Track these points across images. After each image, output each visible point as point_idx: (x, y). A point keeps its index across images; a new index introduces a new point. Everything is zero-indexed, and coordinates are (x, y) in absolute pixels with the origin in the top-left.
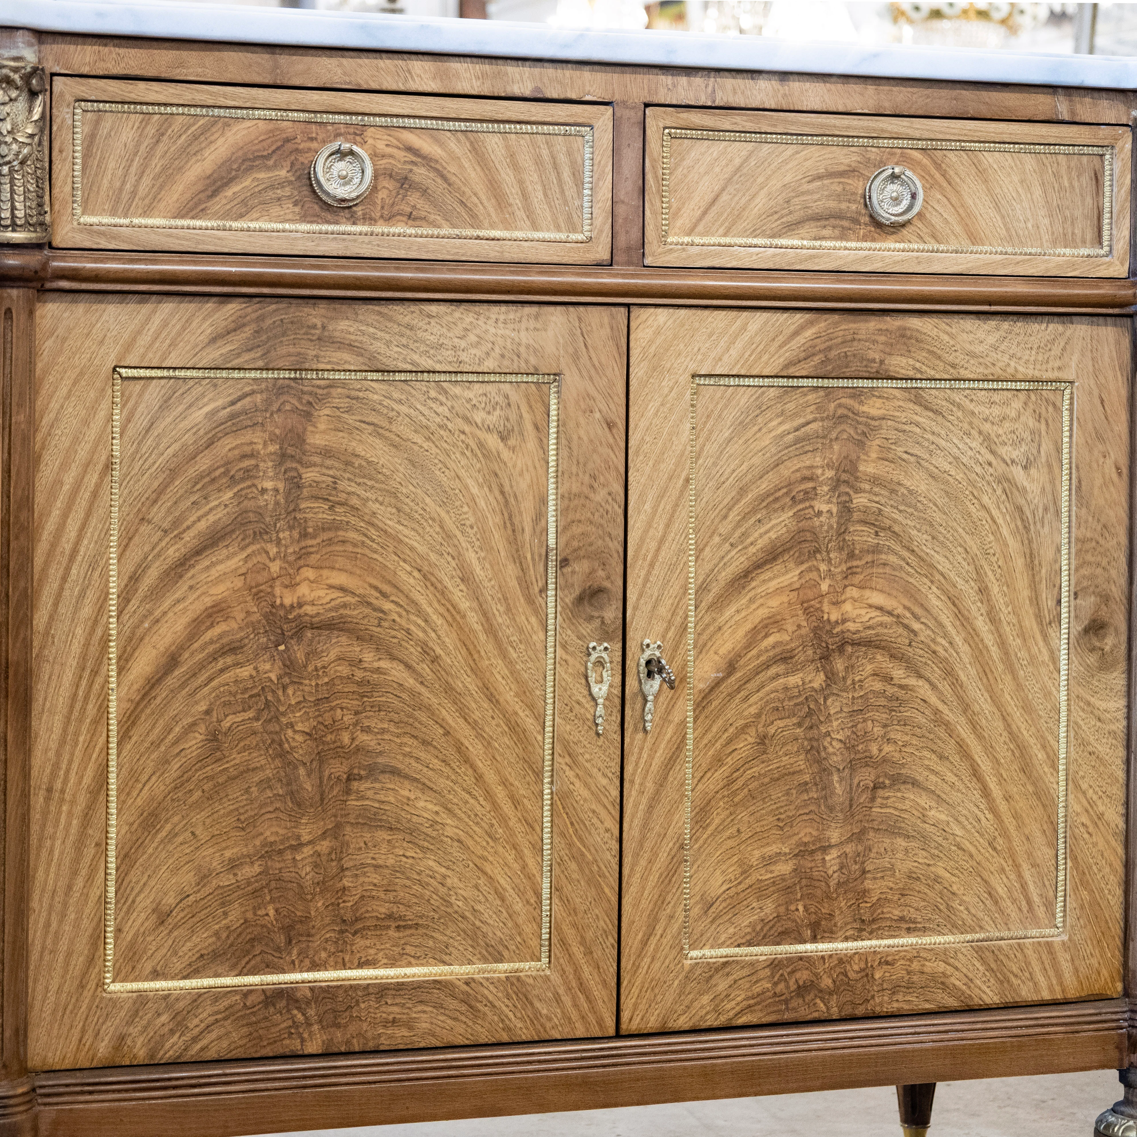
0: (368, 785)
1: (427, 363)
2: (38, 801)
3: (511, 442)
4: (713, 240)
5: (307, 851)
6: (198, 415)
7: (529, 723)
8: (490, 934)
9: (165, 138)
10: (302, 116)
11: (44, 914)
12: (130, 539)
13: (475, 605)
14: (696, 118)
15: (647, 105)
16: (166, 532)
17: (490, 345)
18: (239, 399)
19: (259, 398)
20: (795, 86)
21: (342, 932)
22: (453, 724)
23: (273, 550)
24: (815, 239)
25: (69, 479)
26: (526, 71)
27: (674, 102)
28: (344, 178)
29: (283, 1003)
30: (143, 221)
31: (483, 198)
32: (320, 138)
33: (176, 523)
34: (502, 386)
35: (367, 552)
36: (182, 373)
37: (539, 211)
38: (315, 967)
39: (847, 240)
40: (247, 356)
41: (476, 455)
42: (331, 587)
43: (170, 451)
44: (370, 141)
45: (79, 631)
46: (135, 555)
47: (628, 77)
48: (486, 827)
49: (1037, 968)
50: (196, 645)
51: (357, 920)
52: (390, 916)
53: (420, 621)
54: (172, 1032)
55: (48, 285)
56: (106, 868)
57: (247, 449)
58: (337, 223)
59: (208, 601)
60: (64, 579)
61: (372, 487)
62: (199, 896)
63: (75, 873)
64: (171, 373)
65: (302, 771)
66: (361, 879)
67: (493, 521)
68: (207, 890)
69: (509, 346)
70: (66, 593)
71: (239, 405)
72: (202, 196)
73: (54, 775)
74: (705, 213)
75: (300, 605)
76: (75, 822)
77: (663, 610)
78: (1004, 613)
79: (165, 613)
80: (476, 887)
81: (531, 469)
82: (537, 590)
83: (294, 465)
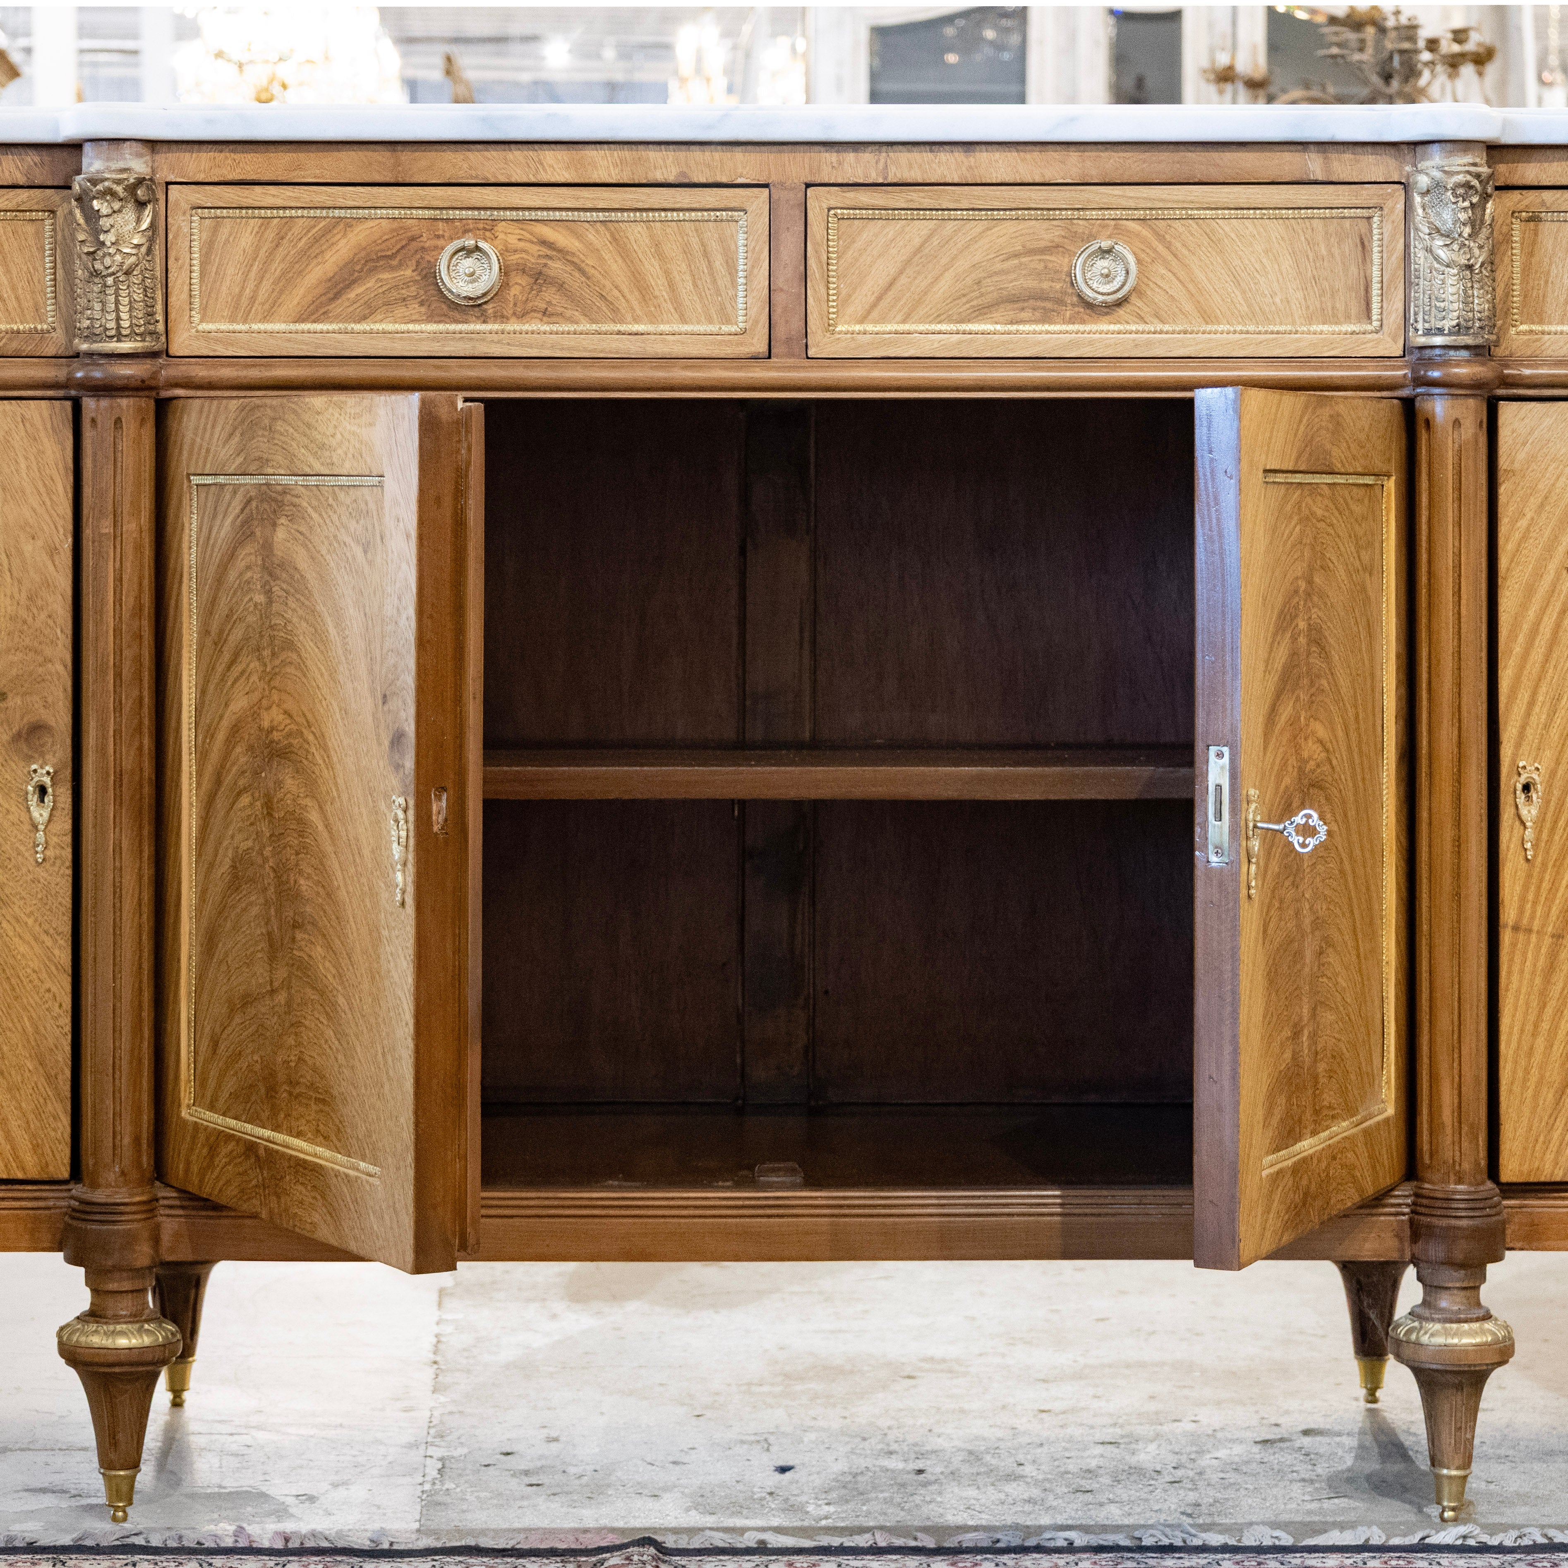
4: (889, 327)
9: (285, 241)
10: (427, 213)
14: (864, 197)
15: (808, 186)
20: (983, 156)
24: (1012, 323)
26: (670, 155)
27: (840, 181)
28: (472, 274)
30: (262, 327)
31: (626, 291)
32: (447, 235)
37: (688, 303)
39: (1051, 322)
44: (501, 236)
47: (787, 157)
58: (466, 322)
72: (324, 298)
74: (879, 299)
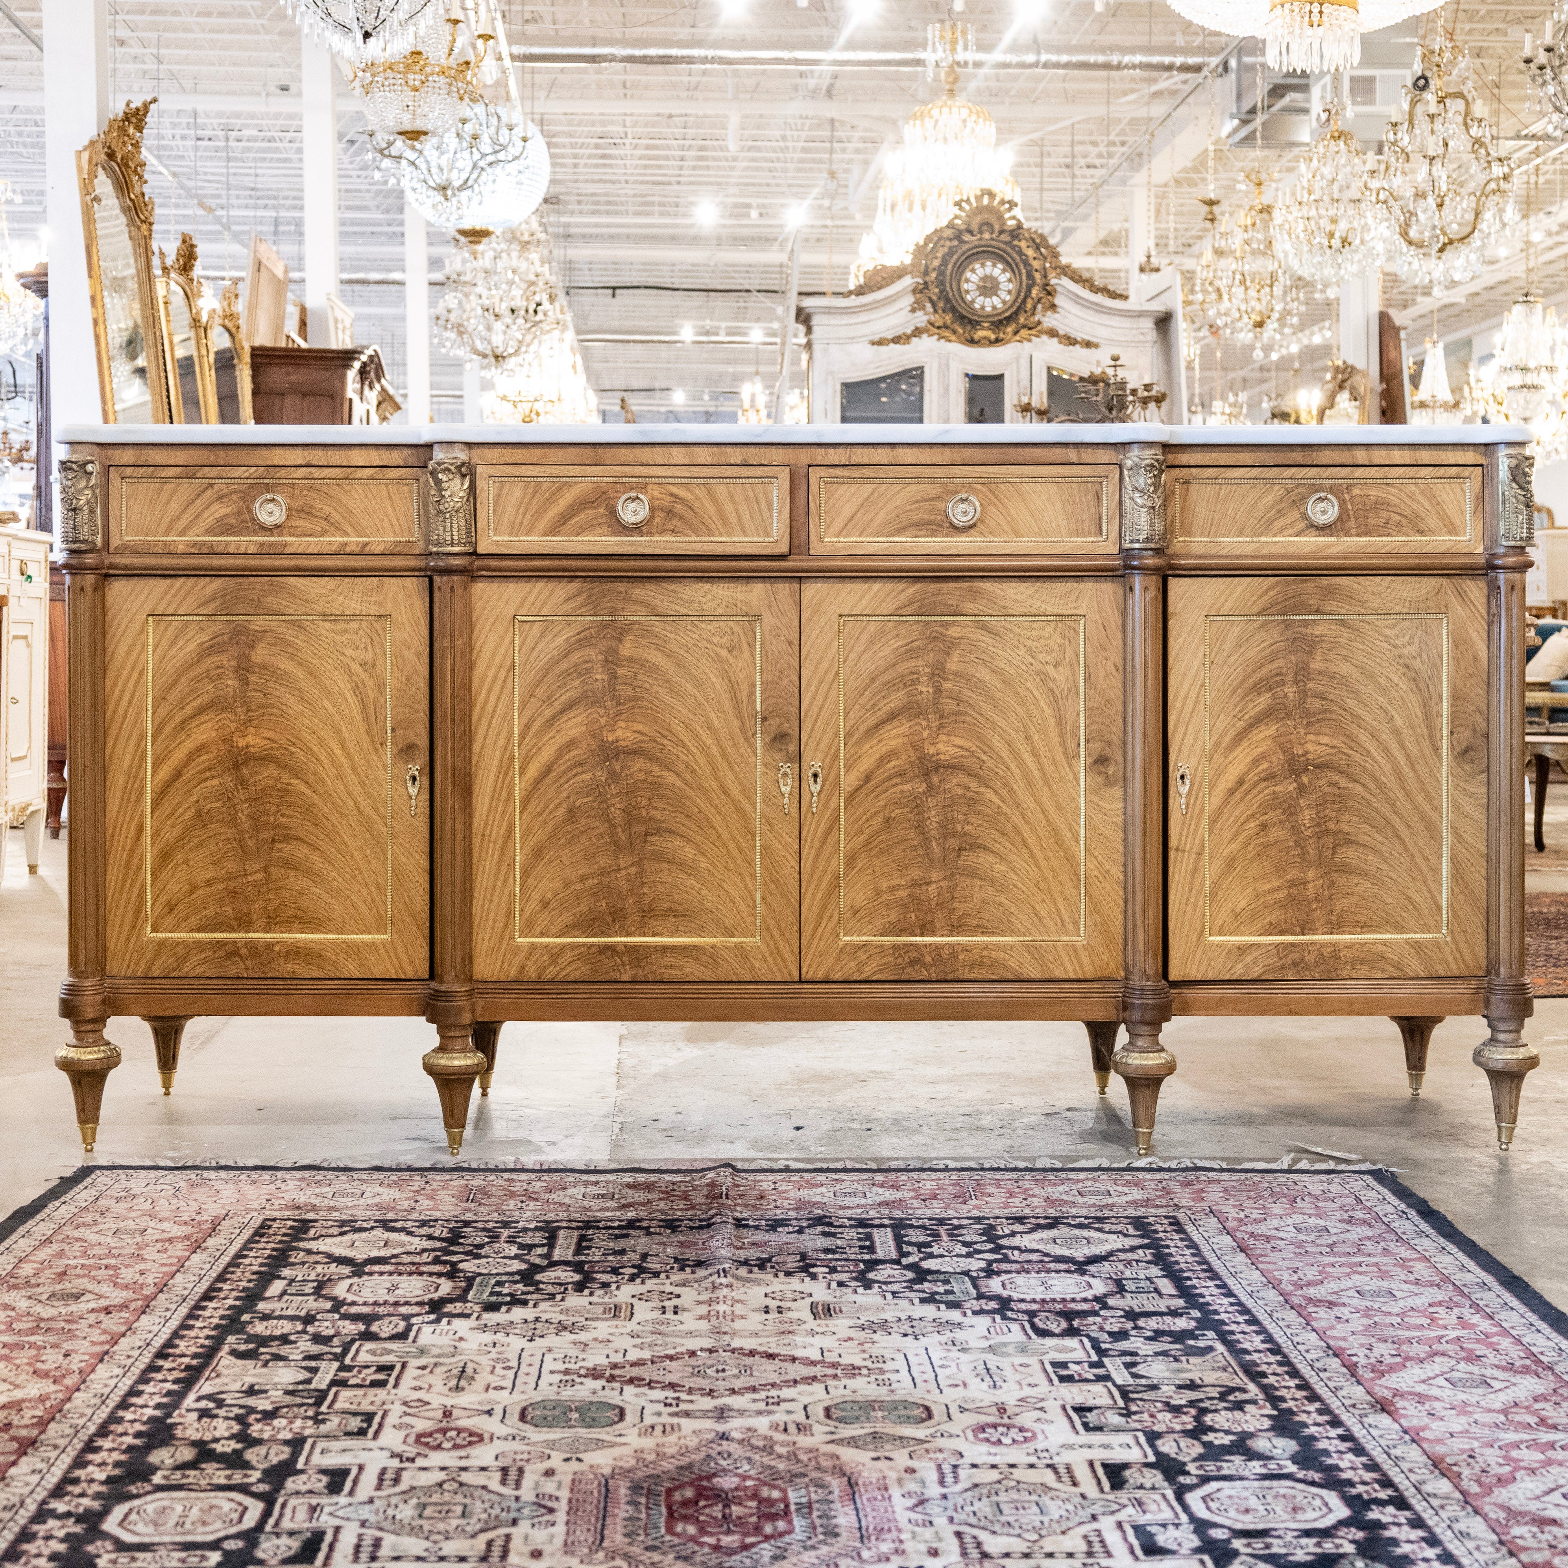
0: (656, 838)
1: (684, 611)
2: (476, 841)
3: (735, 653)
4: (852, 539)
5: (623, 873)
6: (560, 640)
7: (747, 807)
8: (727, 922)
9: (538, 494)
10: (611, 480)
11: (481, 900)
12: (525, 705)
13: (715, 742)
14: (839, 472)
15: (809, 466)
16: (544, 702)
17: (720, 601)
18: (582, 632)
19: (593, 631)
20: (900, 451)
21: (643, 917)
22: (704, 806)
23: (602, 712)
24: (915, 537)
25: (491, 674)
26: (738, 450)
27: (826, 463)
28: (635, 512)
29: (610, 953)
30: (526, 539)
31: (715, 520)
32: (621, 491)
33: (549, 698)
34: (728, 622)
35: (653, 712)
36: (551, 618)
37: (748, 526)
38: (628, 935)
39: (935, 537)
40: (585, 609)
41: (714, 661)
42: (634, 731)
43: (546, 659)
44: (650, 492)
45: (498, 753)
46: (527, 714)
47: (798, 451)
48: (724, 863)
49: (1065, 958)
50: (561, 762)
51: (651, 911)
52: (670, 910)
53: (684, 751)
54: (550, 965)
55: (476, 574)
56: (515, 877)
57: (587, 658)
58: (632, 536)
59: (567, 738)
60: (489, 726)
61: (656, 678)
62: (564, 894)
63: (497, 879)
64: (545, 618)
65: (619, 830)
66: (653, 889)
67: (725, 697)
68: (569, 891)
69: (731, 601)
70: (490, 733)
71: (582, 634)
72: (557, 524)
73: (485, 827)
74: (847, 524)
75: (617, 741)
76: (497, 852)
77: (823, 746)
78: (1043, 751)
79: (544, 745)
80: (719, 896)
81: (746, 668)
82: (750, 734)
83: (612, 666)
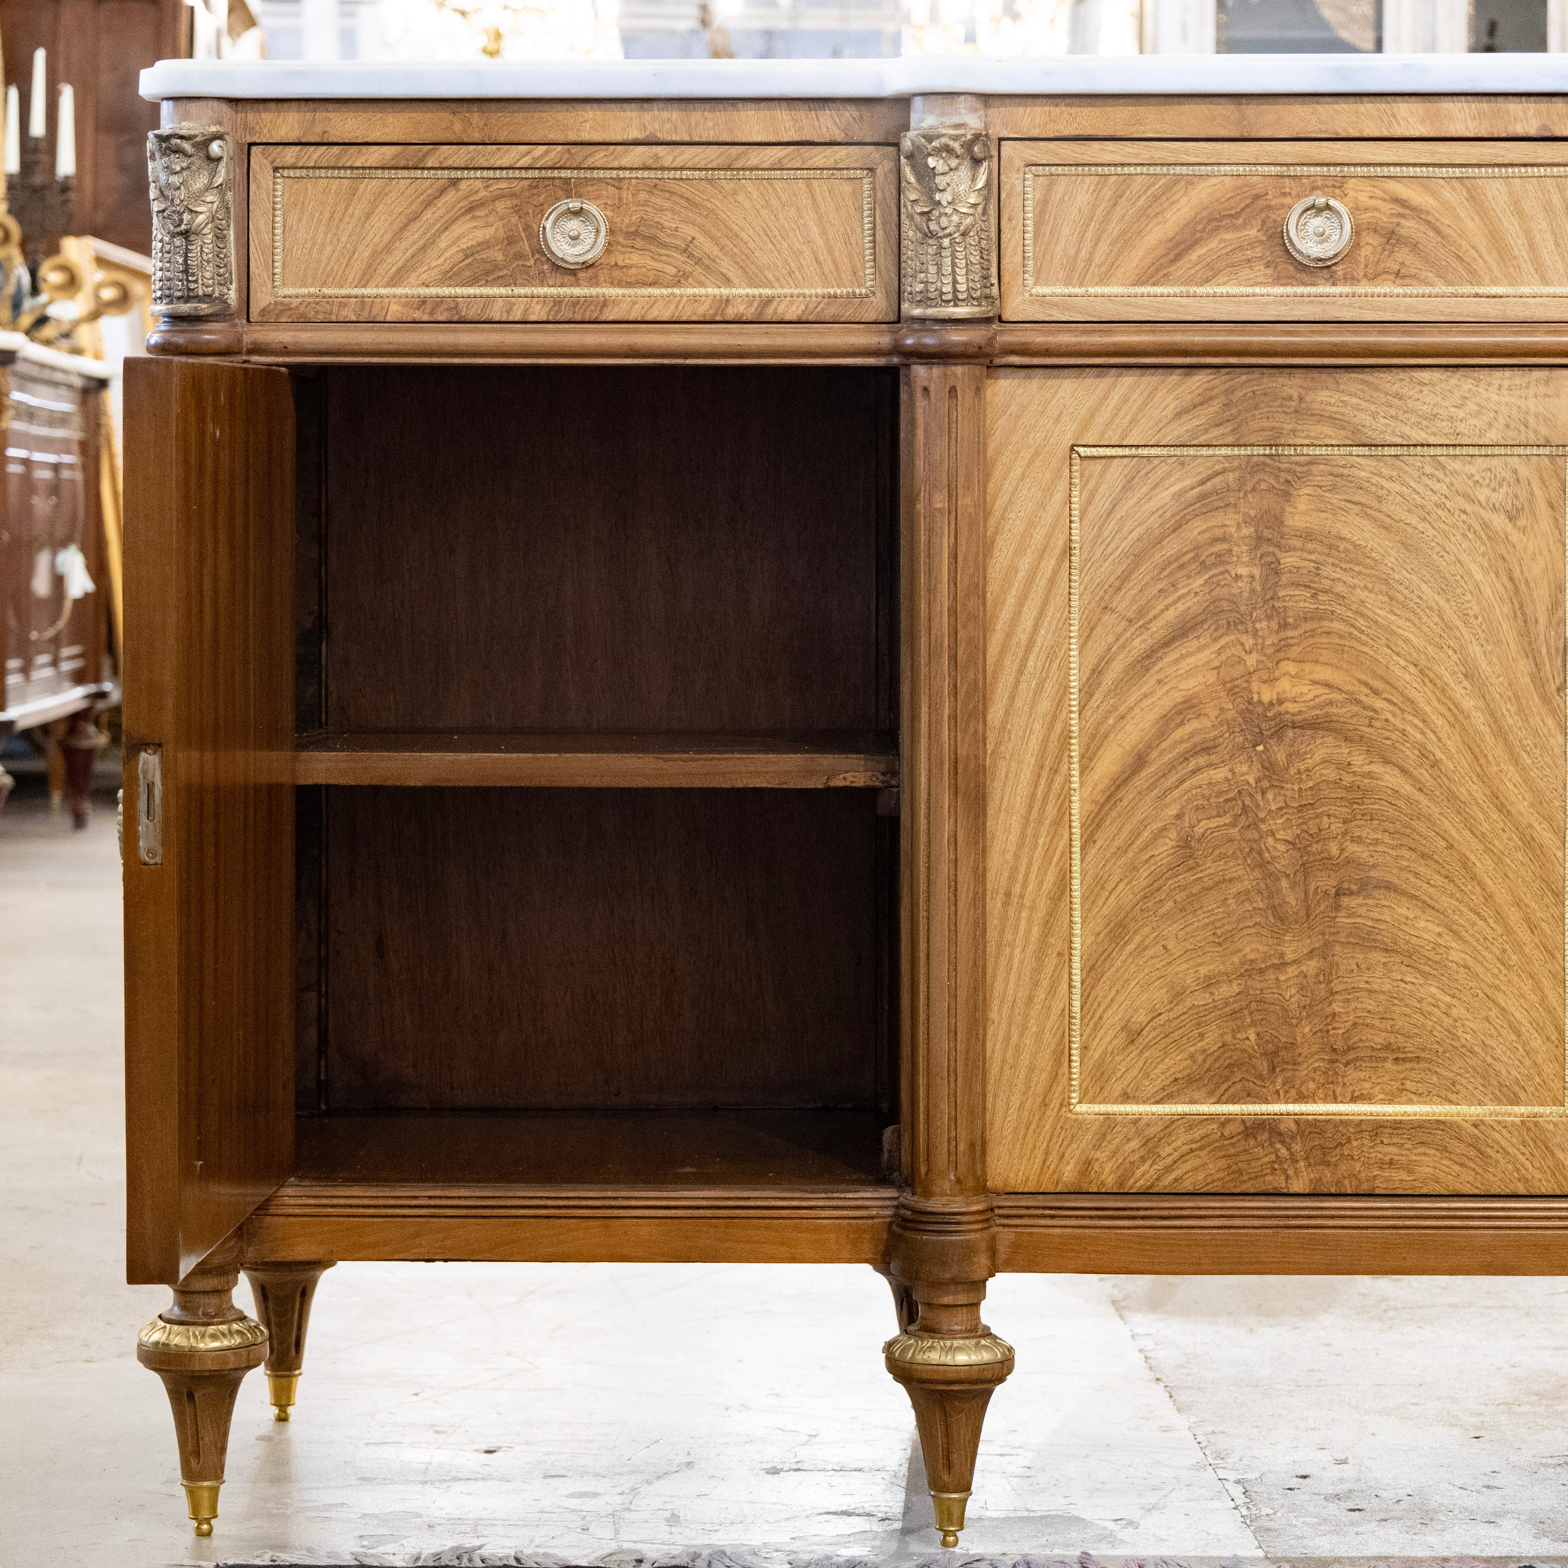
0: (1360, 900)
1: (1420, 436)
2: (995, 906)
3: (1521, 522)
5: (1292, 971)
6: (1164, 496)
8: (1504, 1072)
9: (1123, 199)
10: (1273, 170)
11: (1004, 1026)
12: (1092, 629)
13: (1481, 704)
16: (1130, 621)
17: (1492, 414)
18: (1209, 478)
19: (1231, 477)
21: (1333, 1061)
22: (1457, 836)
23: (1249, 642)
25: (1024, 565)
26: (1531, 106)
28: (1322, 235)
29: (1266, 1135)
30: (1099, 290)
31: (1483, 251)
32: (1294, 193)
33: (1141, 613)
34: (1509, 459)
35: (1354, 644)
36: (1145, 451)
37: (1549, 263)
38: (1301, 1098)
40: (1215, 432)
41: (1480, 537)
42: (1314, 682)
43: (1135, 535)
44: (1351, 194)
45: (1037, 726)
46: (1097, 647)
48: (1498, 953)
50: (1164, 745)
51: (1349, 1049)
52: (1387, 1047)
53: (1416, 721)
54: (1143, 1159)
55: (998, 361)
56: (1071, 980)
57: (1219, 533)
58: (1314, 284)
59: (1178, 696)
60: (1021, 671)
61: (1360, 573)
62: (1172, 1015)
63: (1036, 984)
64: (1133, 451)
65: (1284, 883)
66: (1354, 1005)
67: (1501, 611)
68: (1181, 1009)
69: (1515, 414)
70: (1023, 686)
71: (1209, 484)
72: (1163, 260)
73: (1012, 879)
75: (1280, 702)
76: (1035, 929)
79: (1131, 709)
80: (1487, 1019)
81: (1546, 552)
82: (1554, 688)
83: (1271, 549)
